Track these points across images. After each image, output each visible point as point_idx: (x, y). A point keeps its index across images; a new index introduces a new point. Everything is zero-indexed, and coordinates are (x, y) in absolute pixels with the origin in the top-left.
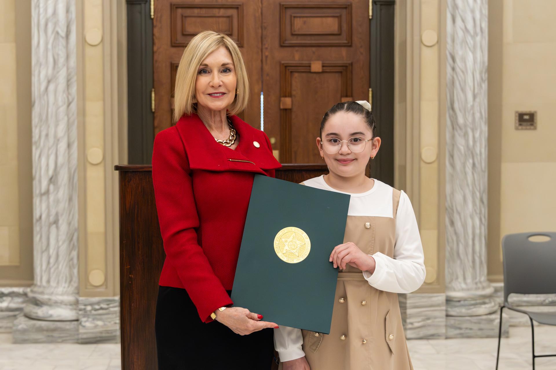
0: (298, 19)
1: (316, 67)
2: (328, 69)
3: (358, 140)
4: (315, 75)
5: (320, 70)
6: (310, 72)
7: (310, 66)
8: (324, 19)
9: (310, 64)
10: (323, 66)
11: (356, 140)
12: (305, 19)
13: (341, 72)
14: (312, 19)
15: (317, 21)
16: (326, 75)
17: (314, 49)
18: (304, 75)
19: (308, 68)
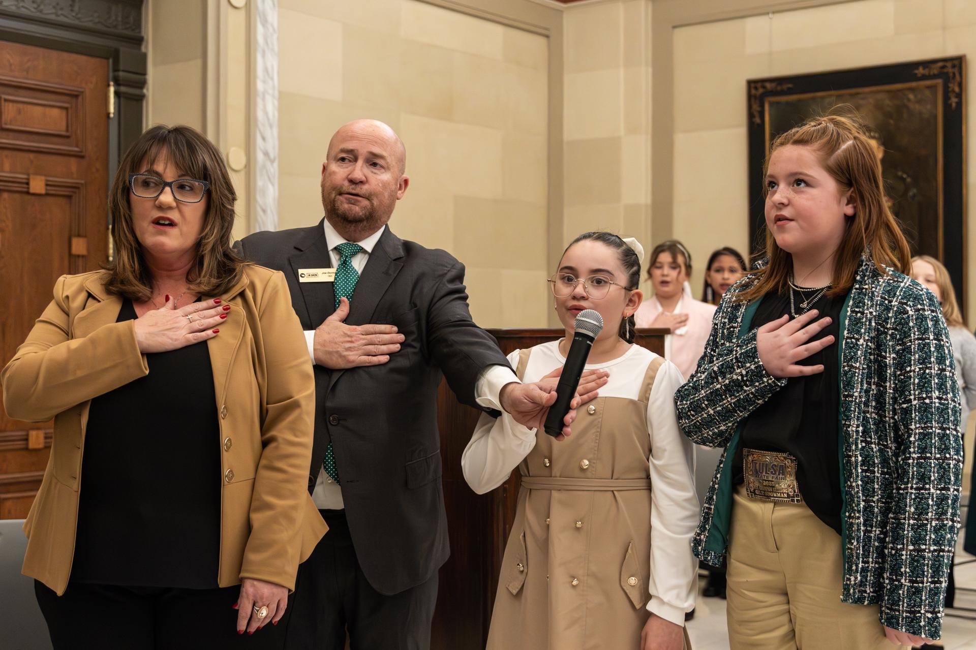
0: (11, 104)
1: (38, 185)
2: (52, 190)
3: (603, 282)
4: (33, 198)
5: (43, 192)
6: (28, 193)
7: (28, 184)
8: (47, 109)
9: (28, 179)
10: (47, 185)
11: (599, 282)
12: (20, 106)
13: (69, 197)
14: (29, 106)
15: (38, 110)
16: (50, 200)
17: (32, 156)
18: (17, 196)
19: (25, 186)
